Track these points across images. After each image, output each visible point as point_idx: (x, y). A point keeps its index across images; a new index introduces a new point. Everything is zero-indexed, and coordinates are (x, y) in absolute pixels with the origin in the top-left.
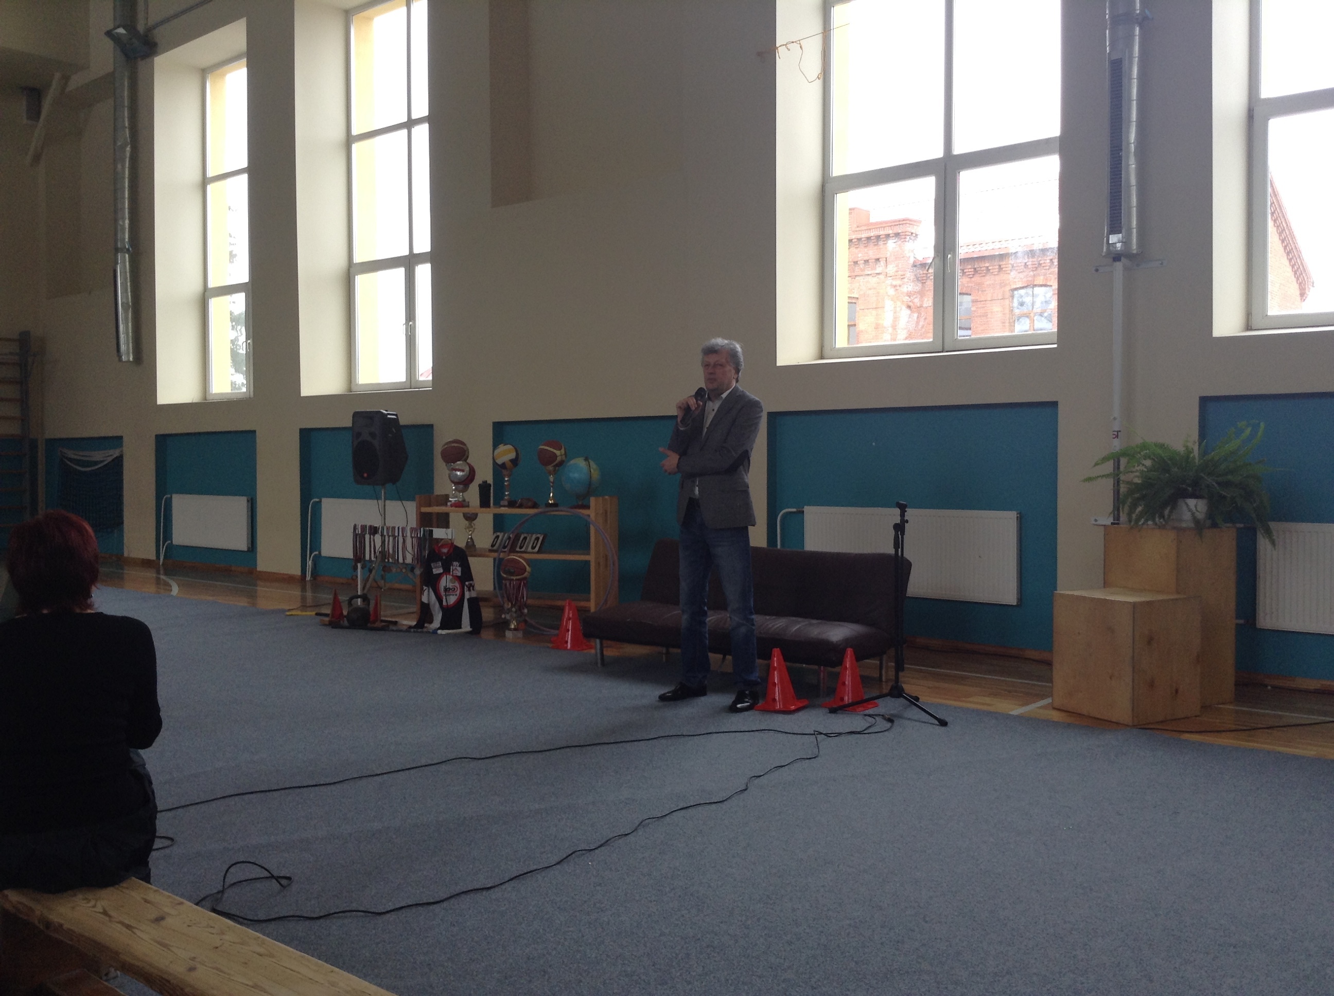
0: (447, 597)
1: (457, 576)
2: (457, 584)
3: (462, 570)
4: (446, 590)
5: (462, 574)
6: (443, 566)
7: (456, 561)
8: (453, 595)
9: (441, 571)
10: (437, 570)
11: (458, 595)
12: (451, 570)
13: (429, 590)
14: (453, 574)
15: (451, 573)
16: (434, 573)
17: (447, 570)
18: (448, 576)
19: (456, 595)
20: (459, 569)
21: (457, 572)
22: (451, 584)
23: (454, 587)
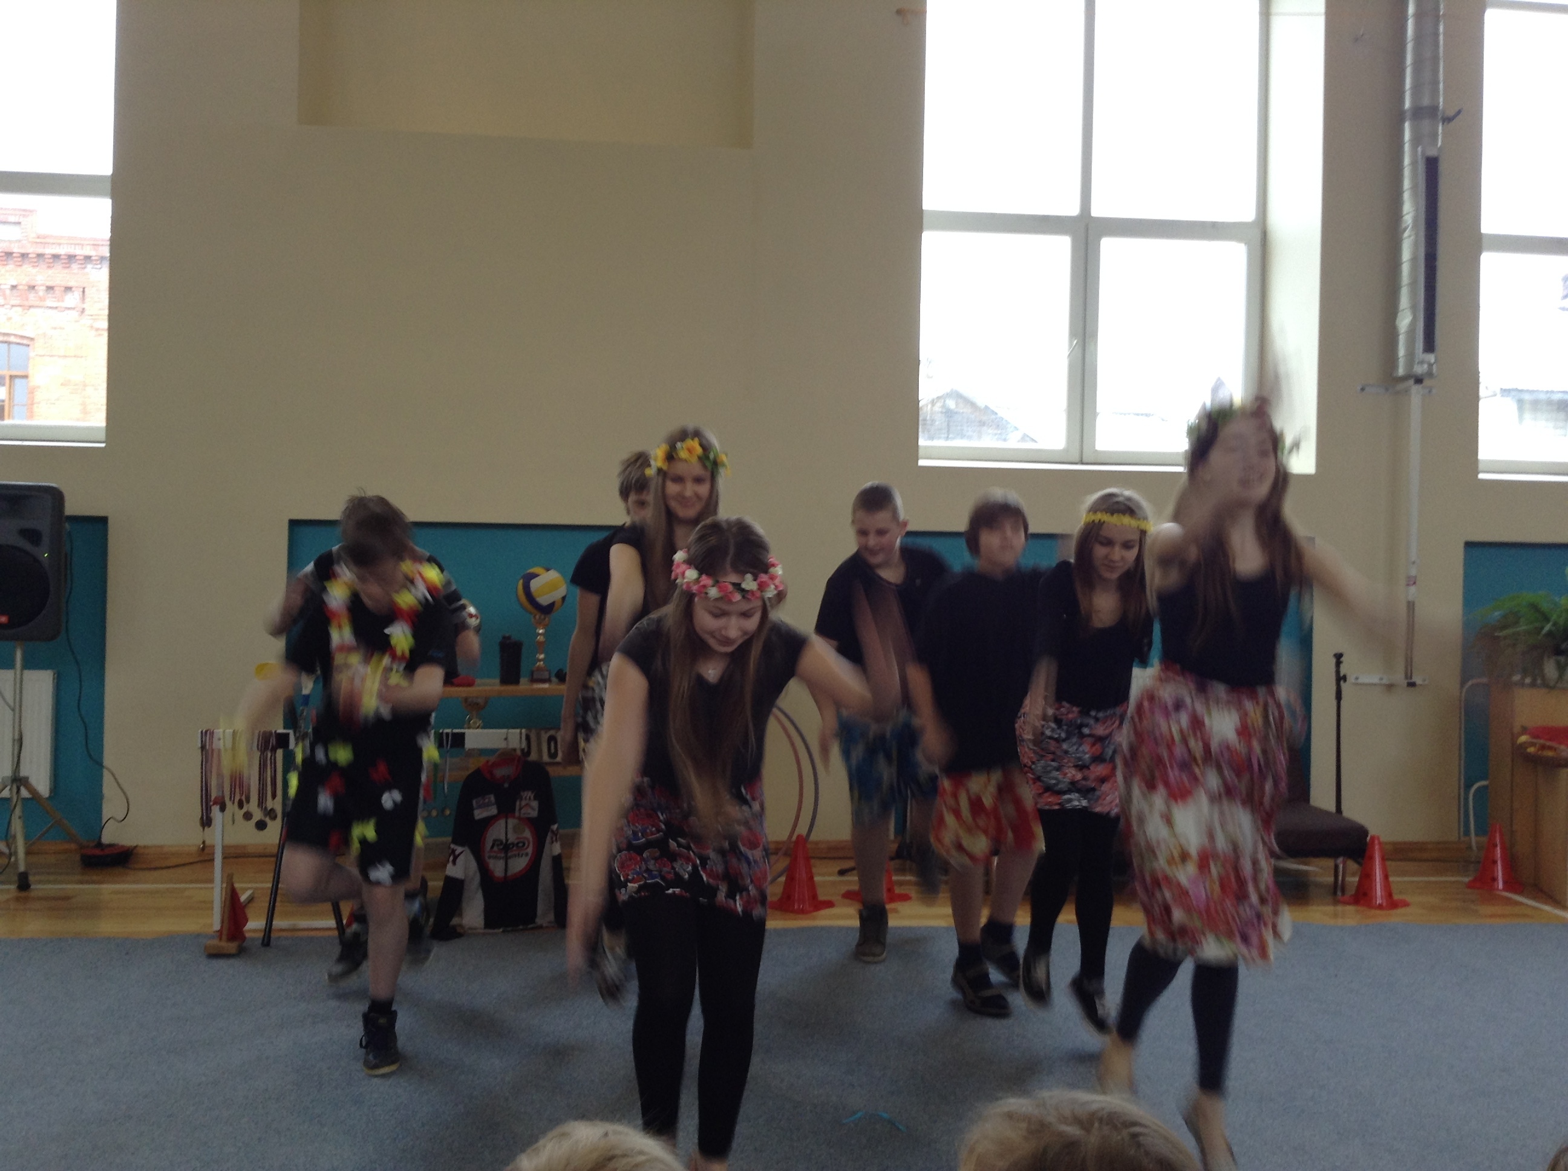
1: (528, 819)
3: (539, 807)
4: (506, 848)
5: (538, 813)
7: (528, 789)
8: (519, 856)
10: (484, 810)
11: (530, 855)
13: (465, 855)
16: (477, 817)
18: (508, 819)
22: (516, 836)
23: (522, 840)
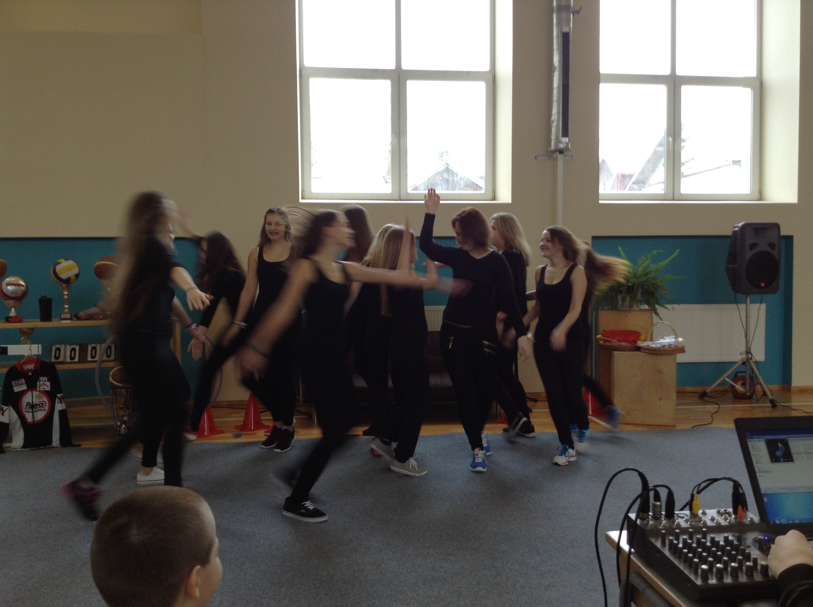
0: (35, 414)
1: (44, 391)
2: (45, 399)
3: (51, 385)
4: (32, 407)
5: (51, 388)
6: (27, 383)
7: (43, 376)
8: (40, 410)
9: (24, 387)
10: (19, 387)
12: (38, 386)
13: (10, 411)
14: (40, 389)
15: (38, 389)
16: (15, 391)
17: (32, 386)
18: (33, 392)
19: (45, 410)
20: (48, 384)
21: (45, 387)
22: (38, 400)
23: (42, 402)
